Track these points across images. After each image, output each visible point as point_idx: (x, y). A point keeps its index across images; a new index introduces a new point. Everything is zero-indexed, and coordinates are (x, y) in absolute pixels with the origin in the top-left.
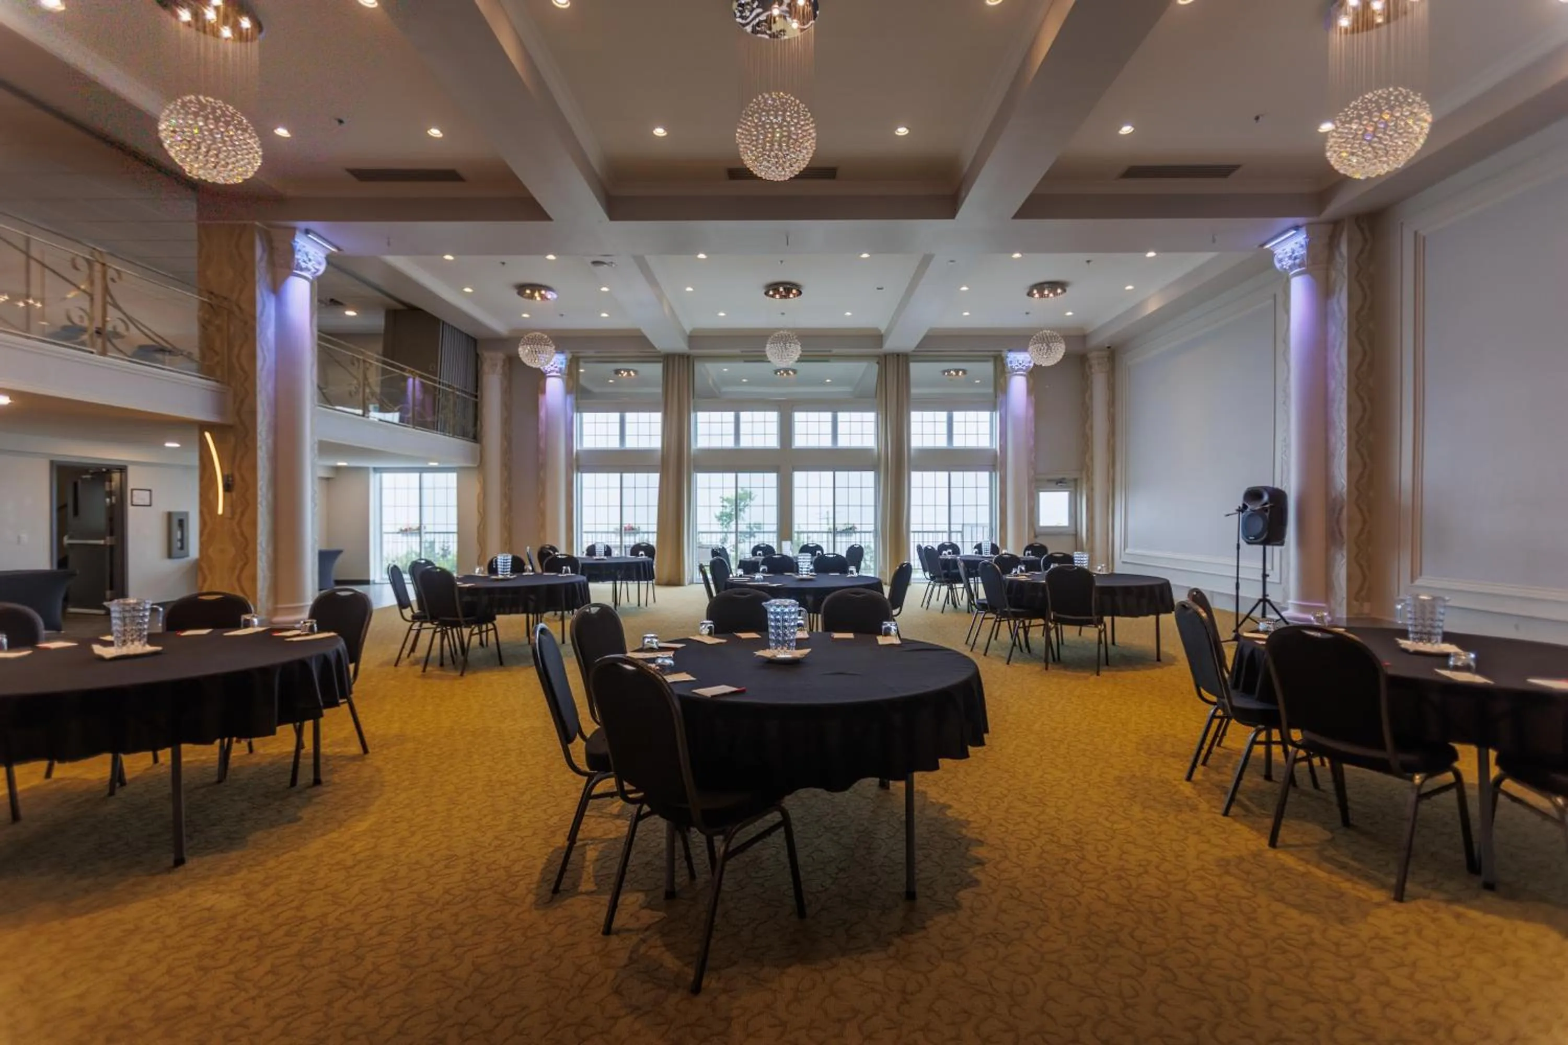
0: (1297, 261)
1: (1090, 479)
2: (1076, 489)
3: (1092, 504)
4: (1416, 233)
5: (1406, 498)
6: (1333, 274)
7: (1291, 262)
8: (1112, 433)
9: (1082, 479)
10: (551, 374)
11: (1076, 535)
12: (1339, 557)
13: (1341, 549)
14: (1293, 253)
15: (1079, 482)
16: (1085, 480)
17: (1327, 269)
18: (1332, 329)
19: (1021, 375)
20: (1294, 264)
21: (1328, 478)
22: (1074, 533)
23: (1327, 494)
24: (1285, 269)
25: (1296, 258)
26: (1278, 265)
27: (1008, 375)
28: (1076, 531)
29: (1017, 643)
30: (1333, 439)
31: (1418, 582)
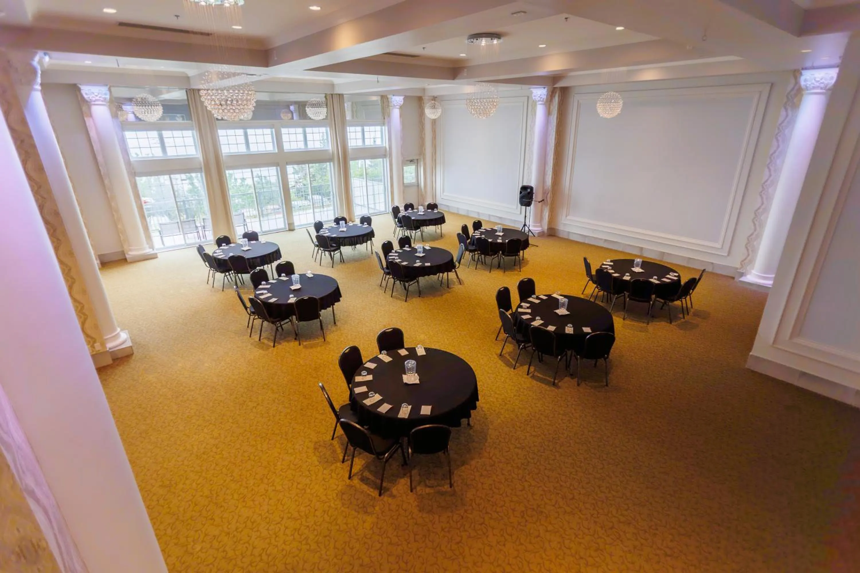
0: (542, 99)
1: (424, 159)
2: (418, 163)
3: (426, 171)
4: (578, 101)
5: (566, 191)
6: (552, 107)
7: (539, 99)
8: (434, 138)
9: (420, 159)
10: (96, 103)
11: (418, 186)
12: (546, 209)
13: (547, 206)
14: (541, 95)
15: (419, 160)
16: (422, 160)
17: (550, 105)
18: (550, 128)
19: (397, 108)
20: (540, 100)
21: (544, 182)
22: (417, 185)
23: (543, 187)
24: (536, 100)
25: (541, 98)
26: (534, 98)
27: (391, 108)
28: (418, 183)
29: (480, 260)
30: (547, 169)
31: (568, 218)
